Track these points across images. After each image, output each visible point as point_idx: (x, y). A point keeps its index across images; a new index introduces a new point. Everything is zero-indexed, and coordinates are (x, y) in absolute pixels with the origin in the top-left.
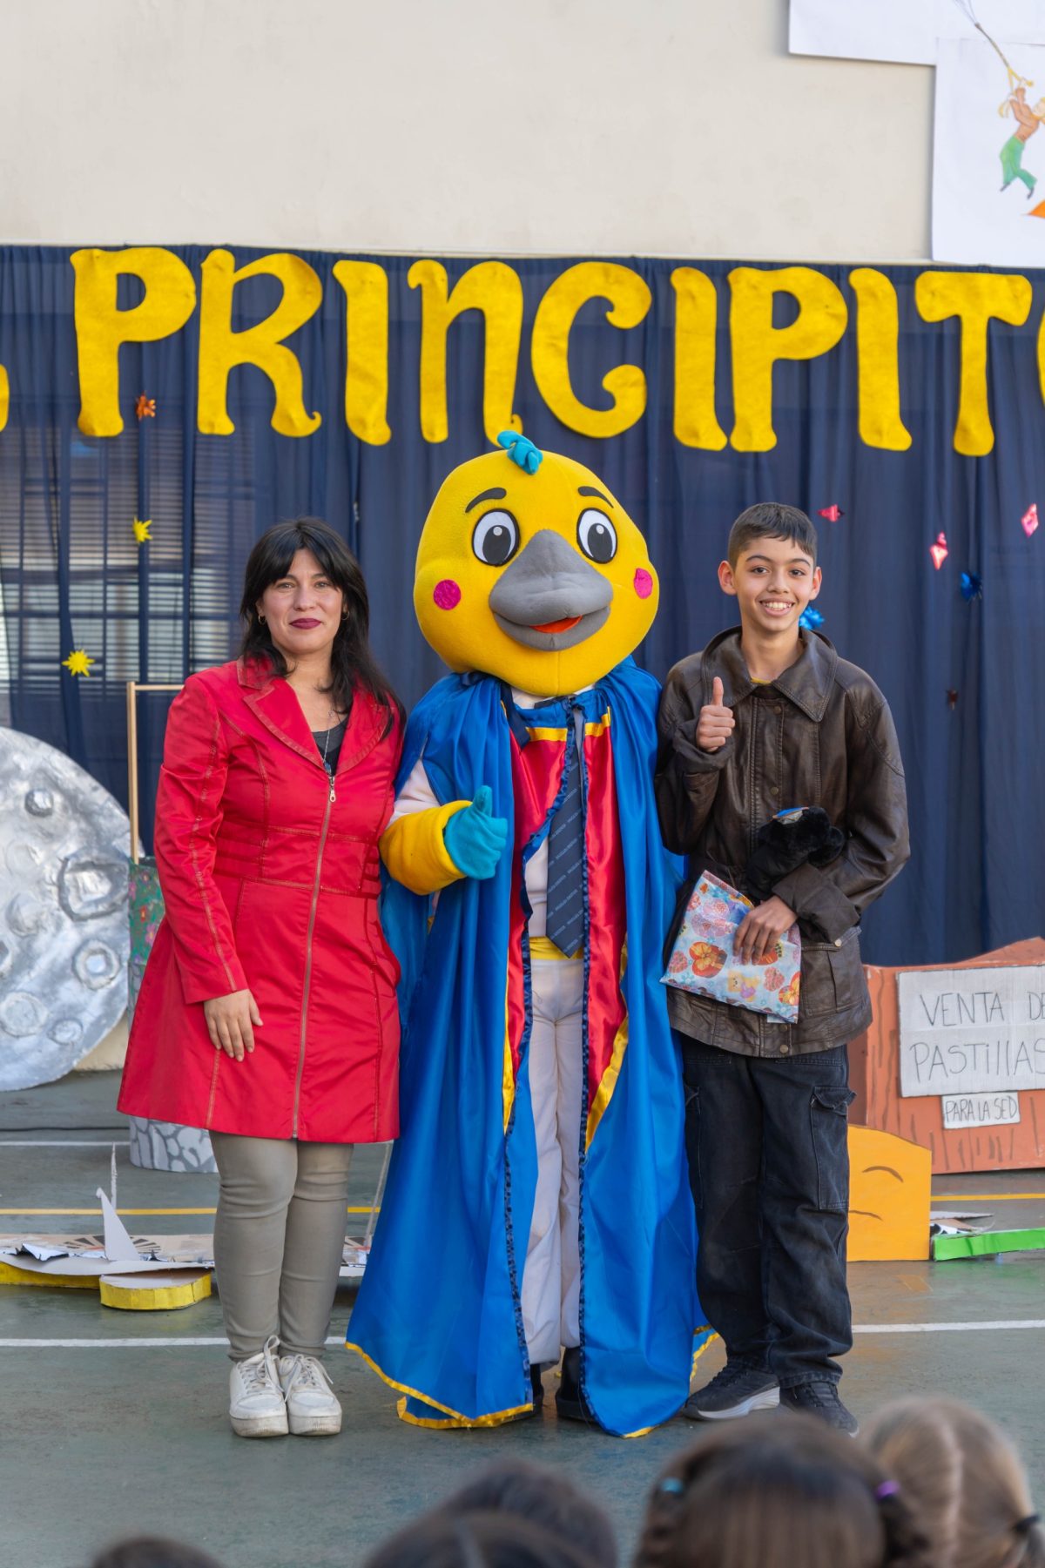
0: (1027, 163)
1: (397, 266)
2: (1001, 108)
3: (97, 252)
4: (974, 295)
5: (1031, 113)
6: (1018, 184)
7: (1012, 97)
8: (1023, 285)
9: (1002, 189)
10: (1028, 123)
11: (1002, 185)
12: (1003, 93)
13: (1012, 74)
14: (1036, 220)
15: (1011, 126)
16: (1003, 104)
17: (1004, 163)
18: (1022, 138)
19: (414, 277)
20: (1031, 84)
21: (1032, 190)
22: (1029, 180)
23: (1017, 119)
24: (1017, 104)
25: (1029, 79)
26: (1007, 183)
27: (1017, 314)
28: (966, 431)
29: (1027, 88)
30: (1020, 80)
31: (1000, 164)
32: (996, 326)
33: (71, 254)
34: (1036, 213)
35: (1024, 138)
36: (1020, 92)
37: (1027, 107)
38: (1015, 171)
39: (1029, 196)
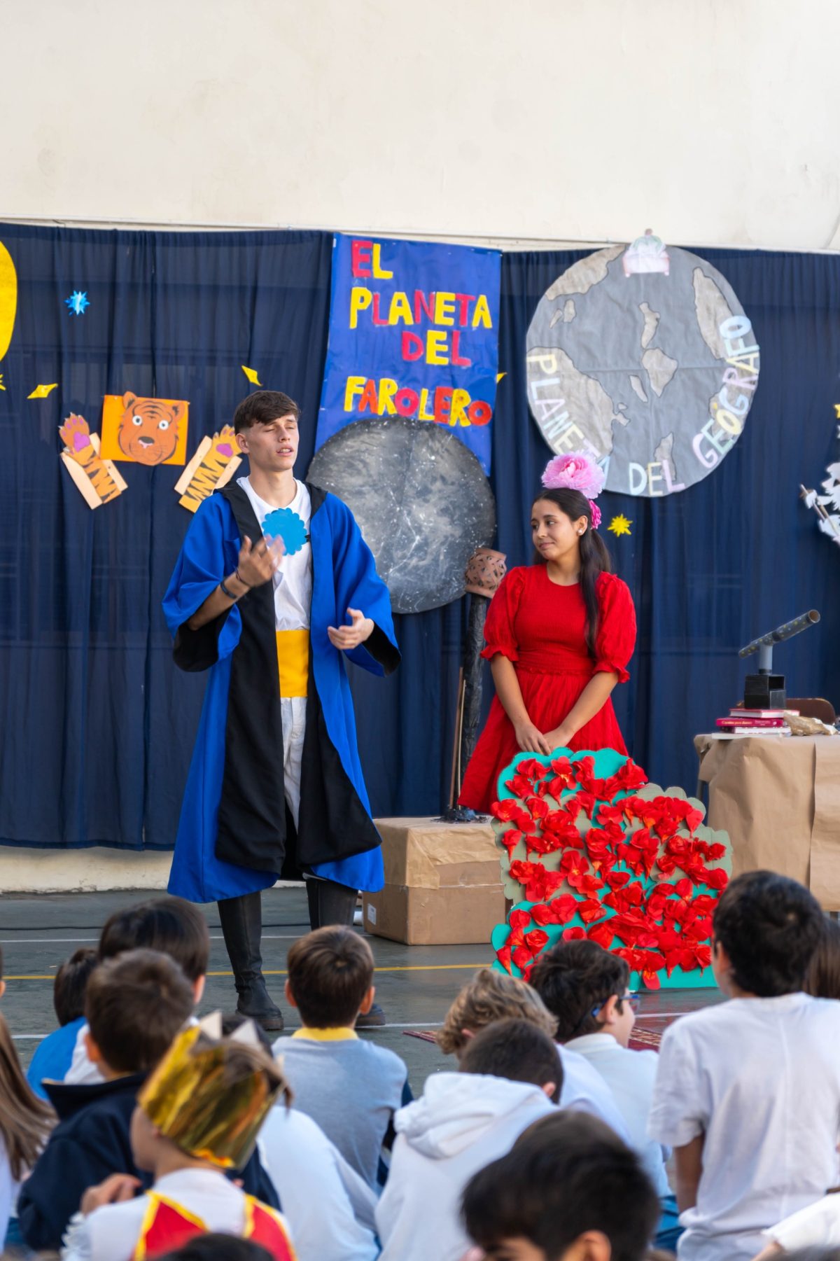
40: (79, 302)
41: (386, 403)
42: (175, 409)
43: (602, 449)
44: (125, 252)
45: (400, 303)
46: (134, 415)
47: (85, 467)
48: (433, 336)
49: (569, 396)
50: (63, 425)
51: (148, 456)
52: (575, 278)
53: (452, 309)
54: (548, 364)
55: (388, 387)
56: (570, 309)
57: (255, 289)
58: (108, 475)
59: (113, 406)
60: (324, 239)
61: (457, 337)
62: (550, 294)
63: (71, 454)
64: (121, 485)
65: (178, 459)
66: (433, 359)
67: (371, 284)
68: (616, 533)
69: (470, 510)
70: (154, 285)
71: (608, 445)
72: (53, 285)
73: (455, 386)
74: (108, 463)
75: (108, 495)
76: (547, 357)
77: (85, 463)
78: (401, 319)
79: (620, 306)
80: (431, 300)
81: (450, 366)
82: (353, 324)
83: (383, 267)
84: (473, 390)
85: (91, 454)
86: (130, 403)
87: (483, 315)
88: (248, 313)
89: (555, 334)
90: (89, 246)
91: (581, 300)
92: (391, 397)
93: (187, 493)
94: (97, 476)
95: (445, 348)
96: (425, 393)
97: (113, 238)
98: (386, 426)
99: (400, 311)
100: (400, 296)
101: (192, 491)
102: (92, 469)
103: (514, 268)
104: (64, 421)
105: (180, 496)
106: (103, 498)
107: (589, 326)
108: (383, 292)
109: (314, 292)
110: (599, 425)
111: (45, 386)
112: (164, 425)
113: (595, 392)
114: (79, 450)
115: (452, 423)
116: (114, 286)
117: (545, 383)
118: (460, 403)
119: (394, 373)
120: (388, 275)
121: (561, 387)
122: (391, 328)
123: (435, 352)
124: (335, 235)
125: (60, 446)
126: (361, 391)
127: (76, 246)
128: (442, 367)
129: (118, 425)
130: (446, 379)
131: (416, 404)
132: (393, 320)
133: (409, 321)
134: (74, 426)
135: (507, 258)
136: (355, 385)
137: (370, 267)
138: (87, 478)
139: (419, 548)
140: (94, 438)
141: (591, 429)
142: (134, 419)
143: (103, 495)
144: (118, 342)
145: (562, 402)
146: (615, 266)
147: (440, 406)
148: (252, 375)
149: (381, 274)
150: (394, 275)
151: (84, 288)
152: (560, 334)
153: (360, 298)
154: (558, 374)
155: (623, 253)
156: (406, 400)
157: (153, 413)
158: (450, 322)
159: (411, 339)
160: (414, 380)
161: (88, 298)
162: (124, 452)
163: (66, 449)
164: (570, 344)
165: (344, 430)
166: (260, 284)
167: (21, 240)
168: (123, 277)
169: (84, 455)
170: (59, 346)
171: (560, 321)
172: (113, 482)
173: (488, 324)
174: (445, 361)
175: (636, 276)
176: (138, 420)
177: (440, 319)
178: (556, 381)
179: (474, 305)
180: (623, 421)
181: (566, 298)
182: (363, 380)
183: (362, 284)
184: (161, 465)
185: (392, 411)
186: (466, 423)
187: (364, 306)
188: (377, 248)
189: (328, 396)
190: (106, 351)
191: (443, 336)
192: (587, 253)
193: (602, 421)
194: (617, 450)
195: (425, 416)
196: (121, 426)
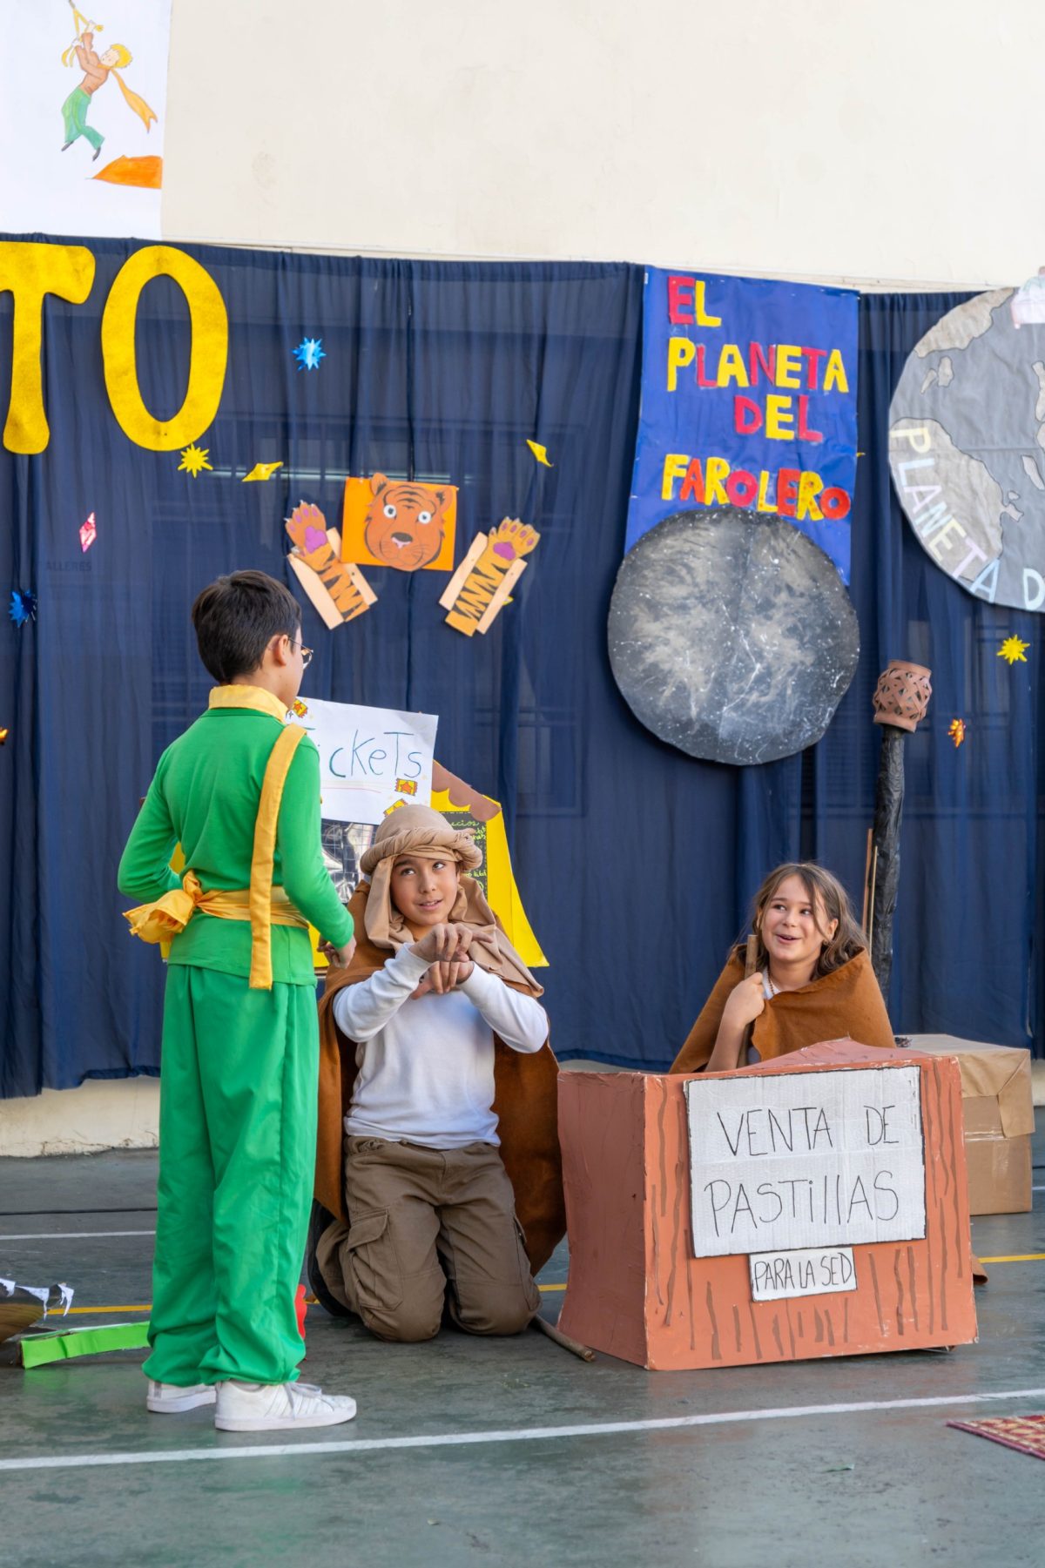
0: (92, 120)
2: (64, 55)
4: (29, 267)
5: (99, 63)
6: (82, 143)
7: (77, 43)
8: (85, 257)
9: (64, 149)
10: (95, 74)
11: (64, 145)
12: (68, 37)
13: (78, 16)
14: (103, 185)
15: (77, 76)
16: (68, 51)
17: (67, 119)
18: (89, 89)
20: (100, 28)
21: (99, 150)
22: (96, 139)
23: (83, 68)
24: (84, 50)
25: (98, 22)
26: (70, 142)
27: (77, 291)
28: (17, 425)
29: (95, 33)
30: (88, 23)
31: (62, 119)
32: (52, 301)
34: (102, 176)
35: (91, 91)
36: (88, 37)
37: (95, 54)
38: (77, 126)
39: (95, 158)
40: (311, 352)
41: (715, 490)
42: (440, 496)
43: (989, 550)
44: (372, 286)
45: (731, 359)
46: (385, 504)
47: (320, 573)
48: (774, 402)
49: (946, 481)
50: (291, 517)
51: (404, 559)
52: (951, 329)
53: (797, 367)
54: (920, 440)
55: (718, 470)
56: (946, 369)
57: (543, 340)
58: (352, 584)
59: (358, 493)
60: (633, 276)
61: (805, 401)
62: (921, 350)
63: (301, 556)
64: (369, 597)
65: (444, 563)
66: (774, 432)
67: (695, 333)
68: (1008, 659)
69: (825, 629)
70: (410, 332)
71: (997, 545)
72: (277, 330)
73: (803, 468)
74: (352, 567)
75: (352, 611)
76: (918, 431)
77: (322, 568)
78: (733, 379)
79: (1009, 366)
80: (771, 355)
81: (797, 441)
82: (672, 385)
83: (709, 312)
84: (826, 472)
85: (328, 556)
86: (381, 488)
87: (837, 375)
88: (534, 369)
89: (928, 401)
90: (324, 279)
91: (960, 357)
92: (721, 481)
93: (455, 608)
94: (336, 586)
95: (789, 418)
96: (765, 476)
97: (356, 266)
98: (715, 520)
99: (731, 369)
100: (730, 349)
101: (462, 606)
102: (329, 576)
103: (875, 315)
104: (292, 511)
105: (447, 612)
106: (345, 615)
107: (972, 391)
108: (709, 343)
109: (620, 343)
110: (985, 520)
111: (267, 466)
112: (425, 517)
113: (978, 475)
114: (312, 550)
115: (800, 516)
116: (358, 332)
117: (916, 464)
118: (810, 486)
119: (725, 451)
120: (715, 322)
121: (936, 470)
122: (720, 390)
123: (777, 422)
124: (646, 269)
125: (286, 544)
126: (683, 473)
127: (307, 278)
128: (786, 443)
129: (364, 518)
130: (791, 459)
131: (753, 491)
132: (723, 381)
133: (743, 382)
134: (304, 519)
135: (867, 302)
136: (675, 465)
137: (693, 312)
138: (323, 588)
139: (760, 680)
140: (332, 534)
141: (975, 524)
142: (386, 510)
143: (344, 610)
144: (364, 410)
145: (938, 489)
146: (1002, 313)
147: (785, 494)
148: (539, 451)
149: (705, 320)
150: (723, 322)
151: (319, 333)
152: (935, 401)
153: (680, 352)
154: (932, 453)
155: (1011, 298)
156: (740, 485)
157: (410, 501)
158: (795, 383)
159: (748, 405)
160: (752, 459)
161: (323, 347)
162: (372, 553)
163: (295, 550)
164: (946, 413)
165: (662, 525)
166: (550, 332)
167: (233, 269)
168: (370, 321)
169: (320, 556)
170: (285, 415)
171: (934, 384)
172: (358, 593)
173: (843, 387)
174: (789, 435)
175: (1027, 327)
176: (391, 511)
177: (782, 380)
178: (930, 462)
179: (826, 362)
180: (1015, 515)
181: (940, 354)
182: (685, 459)
183: (682, 334)
184: (421, 570)
185: (724, 499)
186: (817, 516)
187: (686, 362)
188: (700, 286)
189: (640, 478)
190: (347, 422)
191: (786, 402)
192: (964, 297)
193: (989, 515)
194: (1008, 552)
195: (766, 507)
196: (369, 519)
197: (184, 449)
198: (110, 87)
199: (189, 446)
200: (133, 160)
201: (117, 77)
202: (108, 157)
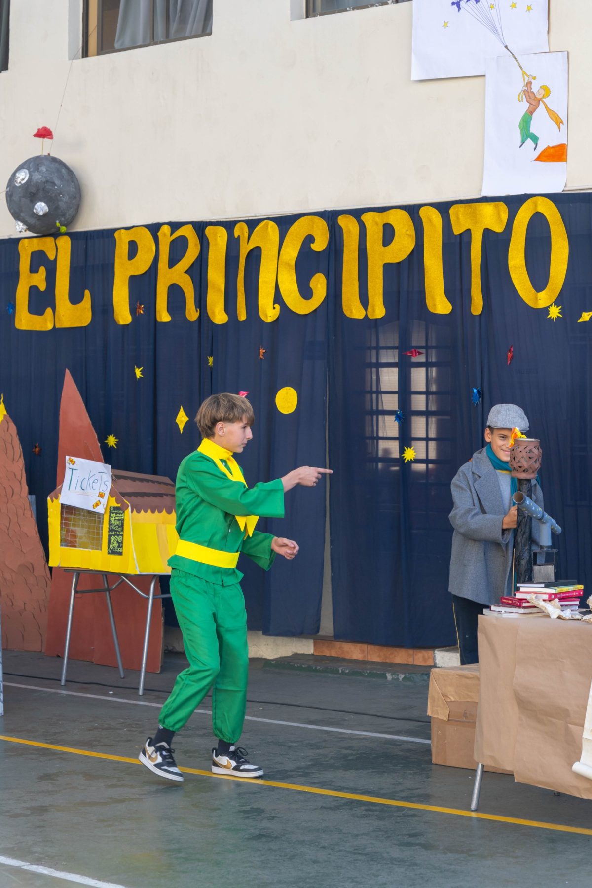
1: (229, 226)
2: (519, 96)
3: (123, 231)
5: (535, 97)
6: (529, 142)
7: (525, 88)
8: (504, 207)
9: (520, 147)
10: (533, 103)
11: (520, 144)
12: (520, 86)
13: (524, 73)
14: (539, 164)
15: (525, 106)
16: (520, 93)
17: (521, 130)
18: (531, 112)
19: (237, 232)
20: (535, 78)
21: (537, 145)
22: (535, 139)
23: (528, 101)
24: (527, 91)
25: (533, 76)
26: (523, 143)
27: (500, 225)
29: (533, 81)
30: (528, 77)
31: (519, 130)
32: (487, 232)
33: (114, 233)
34: (538, 159)
35: (532, 113)
36: (529, 84)
37: (533, 93)
38: (527, 134)
39: (535, 149)
197: (548, 307)
198: (541, 109)
199: (551, 305)
200: (553, 147)
201: (544, 102)
202: (540, 148)
